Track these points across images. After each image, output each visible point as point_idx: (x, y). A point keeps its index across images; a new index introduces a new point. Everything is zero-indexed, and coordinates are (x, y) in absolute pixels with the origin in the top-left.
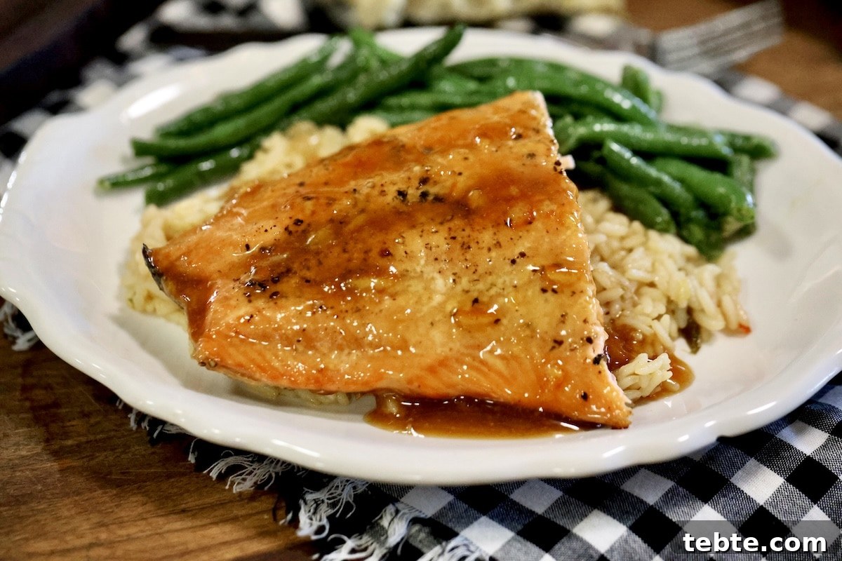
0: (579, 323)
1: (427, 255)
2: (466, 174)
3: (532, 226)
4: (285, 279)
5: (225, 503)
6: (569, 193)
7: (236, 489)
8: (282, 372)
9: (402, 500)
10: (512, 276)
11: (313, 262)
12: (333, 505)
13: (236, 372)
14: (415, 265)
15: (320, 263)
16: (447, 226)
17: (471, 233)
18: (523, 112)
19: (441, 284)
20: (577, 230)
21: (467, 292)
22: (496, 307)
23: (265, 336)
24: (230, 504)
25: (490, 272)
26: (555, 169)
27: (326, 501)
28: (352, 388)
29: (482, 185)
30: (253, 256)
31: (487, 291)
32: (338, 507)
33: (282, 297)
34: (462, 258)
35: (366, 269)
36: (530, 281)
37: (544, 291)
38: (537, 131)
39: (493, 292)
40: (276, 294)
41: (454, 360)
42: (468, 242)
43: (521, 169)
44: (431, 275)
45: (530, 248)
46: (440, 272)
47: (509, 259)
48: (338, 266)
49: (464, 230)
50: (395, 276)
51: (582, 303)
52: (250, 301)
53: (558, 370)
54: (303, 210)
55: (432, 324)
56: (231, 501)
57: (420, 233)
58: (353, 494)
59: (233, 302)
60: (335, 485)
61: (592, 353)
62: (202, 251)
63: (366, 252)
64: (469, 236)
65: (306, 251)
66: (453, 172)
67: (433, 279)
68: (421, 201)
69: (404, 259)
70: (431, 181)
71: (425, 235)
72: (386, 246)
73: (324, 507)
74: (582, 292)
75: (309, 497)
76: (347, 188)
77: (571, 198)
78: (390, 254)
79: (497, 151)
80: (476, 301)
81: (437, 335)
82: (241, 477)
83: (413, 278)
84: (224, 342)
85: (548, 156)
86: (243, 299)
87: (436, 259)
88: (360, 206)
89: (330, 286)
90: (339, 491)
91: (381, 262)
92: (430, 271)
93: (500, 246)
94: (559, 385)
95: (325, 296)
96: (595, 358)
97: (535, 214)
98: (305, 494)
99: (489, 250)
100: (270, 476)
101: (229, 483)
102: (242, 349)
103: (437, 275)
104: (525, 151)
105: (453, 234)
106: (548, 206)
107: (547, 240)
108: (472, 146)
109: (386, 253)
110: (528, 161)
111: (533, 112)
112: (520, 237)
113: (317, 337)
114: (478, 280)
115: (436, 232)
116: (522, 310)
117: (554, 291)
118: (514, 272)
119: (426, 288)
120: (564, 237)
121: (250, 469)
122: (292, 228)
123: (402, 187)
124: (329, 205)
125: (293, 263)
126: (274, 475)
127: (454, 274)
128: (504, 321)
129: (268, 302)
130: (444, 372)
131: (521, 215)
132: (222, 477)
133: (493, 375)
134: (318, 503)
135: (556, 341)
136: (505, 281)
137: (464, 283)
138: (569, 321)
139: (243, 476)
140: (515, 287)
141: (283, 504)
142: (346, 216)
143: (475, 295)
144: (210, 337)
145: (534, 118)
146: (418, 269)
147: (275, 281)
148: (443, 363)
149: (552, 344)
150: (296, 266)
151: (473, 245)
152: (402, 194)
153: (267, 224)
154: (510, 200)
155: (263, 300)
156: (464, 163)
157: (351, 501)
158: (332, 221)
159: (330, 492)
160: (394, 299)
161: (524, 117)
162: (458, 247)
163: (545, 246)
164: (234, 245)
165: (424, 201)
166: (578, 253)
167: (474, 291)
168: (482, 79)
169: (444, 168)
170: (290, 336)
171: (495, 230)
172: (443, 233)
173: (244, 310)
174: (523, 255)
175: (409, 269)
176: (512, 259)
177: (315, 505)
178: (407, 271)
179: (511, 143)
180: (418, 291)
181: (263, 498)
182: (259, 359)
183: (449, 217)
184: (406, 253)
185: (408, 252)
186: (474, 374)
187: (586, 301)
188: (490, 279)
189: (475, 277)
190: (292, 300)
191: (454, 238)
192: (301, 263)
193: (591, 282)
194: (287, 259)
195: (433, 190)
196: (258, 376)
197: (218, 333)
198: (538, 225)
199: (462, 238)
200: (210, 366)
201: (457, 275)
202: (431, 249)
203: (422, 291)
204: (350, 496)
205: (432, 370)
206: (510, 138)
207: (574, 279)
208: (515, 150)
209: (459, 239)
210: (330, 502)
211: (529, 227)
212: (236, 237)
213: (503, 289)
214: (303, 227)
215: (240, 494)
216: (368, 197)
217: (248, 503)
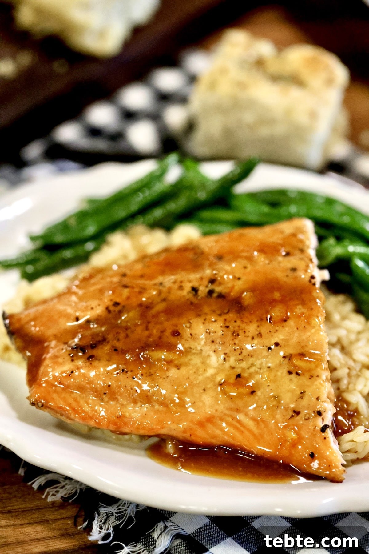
0: (314, 399)
1: (206, 338)
2: (244, 279)
3: (286, 323)
4: (100, 346)
5: (41, 509)
6: (318, 301)
7: (50, 499)
8: (91, 416)
9: (171, 519)
10: (268, 360)
11: (122, 335)
12: (119, 518)
13: (57, 412)
14: (196, 344)
15: (127, 336)
16: (224, 317)
17: (241, 325)
18: (294, 235)
19: (215, 360)
20: (320, 329)
21: (233, 368)
22: (253, 382)
23: (81, 388)
24: (44, 510)
25: (252, 355)
26: (310, 281)
27: (115, 514)
28: (142, 432)
29: (253, 289)
30: (80, 326)
31: (248, 369)
32: (122, 520)
33: (96, 359)
34: (232, 342)
35: (159, 345)
36: (280, 365)
37: (290, 373)
38: (302, 251)
39: (252, 370)
40: (92, 357)
41: (218, 418)
42: (238, 331)
43: (285, 279)
44: (208, 353)
45: (282, 340)
46: (215, 351)
47: (266, 347)
48: (140, 340)
49: (235, 322)
50: (181, 352)
51: (316, 385)
52: (72, 360)
53: (294, 433)
54: (121, 295)
55: (204, 390)
56: (45, 508)
57: (203, 321)
58: (135, 510)
59: (60, 360)
60: (123, 503)
61: (320, 424)
62: (44, 319)
63: (162, 332)
64: (239, 327)
65: (117, 326)
66: (234, 277)
67: (209, 356)
68: (207, 297)
69: (189, 339)
70: (217, 283)
71: (207, 322)
72: (177, 328)
73: (112, 519)
74: (318, 376)
75: (102, 510)
76: (156, 281)
77: (319, 304)
78: (179, 334)
79: (269, 264)
80: (239, 376)
81: (207, 399)
82: (55, 490)
83: (194, 354)
84: (50, 389)
85: (306, 271)
86: (68, 358)
87: (213, 342)
88: (163, 296)
89: (131, 355)
90: (125, 508)
91: (173, 340)
92: (208, 350)
93: (261, 336)
94: (294, 445)
95: (127, 362)
96: (322, 427)
97: (289, 314)
98: (100, 507)
99: (253, 338)
100: (76, 491)
101: (45, 494)
102: (63, 395)
103: (212, 354)
104: (290, 265)
105: (227, 324)
106: (300, 309)
107: (296, 335)
108: (250, 259)
109: (176, 334)
110: (291, 274)
111: (301, 236)
112: (277, 331)
113: (118, 391)
114: (242, 360)
115: (215, 321)
116: (272, 386)
117: (298, 374)
118: (269, 357)
119: (203, 363)
120: (309, 334)
121: (63, 484)
122: (111, 308)
123: (196, 284)
124: (140, 293)
125: (108, 334)
126: (78, 491)
127: (225, 354)
128: (259, 393)
129: (85, 363)
130: (209, 426)
131: (279, 314)
132: (42, 489)
133: (246, 432)
134: (108, 515)
135: (294, 412)
136: (262, 363)
137: (232, 361)
138: (306, 398)
139: (58, 489)
140: (269, 367)
141: (83, 513)
142: (152, 303)
143: (238, 371)
144: (40, 385)
145: (301, 241)
146: (199, 348)
147: (93, 347)
148: (210, 420)
149: (291, 413)
150: (110, 337)
151: (241, 333)
152: (195, 290)
153: (94, 303)
154: (273, 303)
155: (82, 361)
156: (243, 271)
157: (133, 516)
158: (141, 305)
159: (119, 507)
160: (178, 369)
161: (293, 239)
162: (230, 333)
163: (294, 339)
164: (68, 317)
165: (209, 296)
166: (318, 347)
167: (239, 368)
168: (274, 204)
169: (227, 273)
170: (99, 390)
171: (258, 324)
172: (221, 323)
173: (68, 367)
174: (277, 344)
175: (192, 347)
176: (269, 346)
177: (106, 517)
178: (191, 348)
179: (280, 259)
180: (196, 365)
181: (69, 507)
182: (74, 404)
183: (226, 311)
184: (191, 335)
185: (193, 334)
186: (232, 430)
187: (320, 383)
188: (251, 360)
189: (241, 358)
190: (104, 362)
191: (227, 327)
192: (114, 335)
193: (325, 369)
194: (105, 331)
195: (218, 289)
196: (72, 416)
197: (46, 382)
198: (291, 323)
199: (234, 327)
200: (38, 406)
201: (227, 355)
202: (210, 333)
203: (199, 365)
204: (133, 512)
205: (201, 424)
206: (281, 255)
207: (313, 366)
208: (282, 265)
209: (231, 328)
210: (117, 515)
211: (284, 324)
212: (70, 310)
213: (260, 369)
214: (118, 308)
215: (53, 503)
216: (170, 290)
217: (58, 510)
